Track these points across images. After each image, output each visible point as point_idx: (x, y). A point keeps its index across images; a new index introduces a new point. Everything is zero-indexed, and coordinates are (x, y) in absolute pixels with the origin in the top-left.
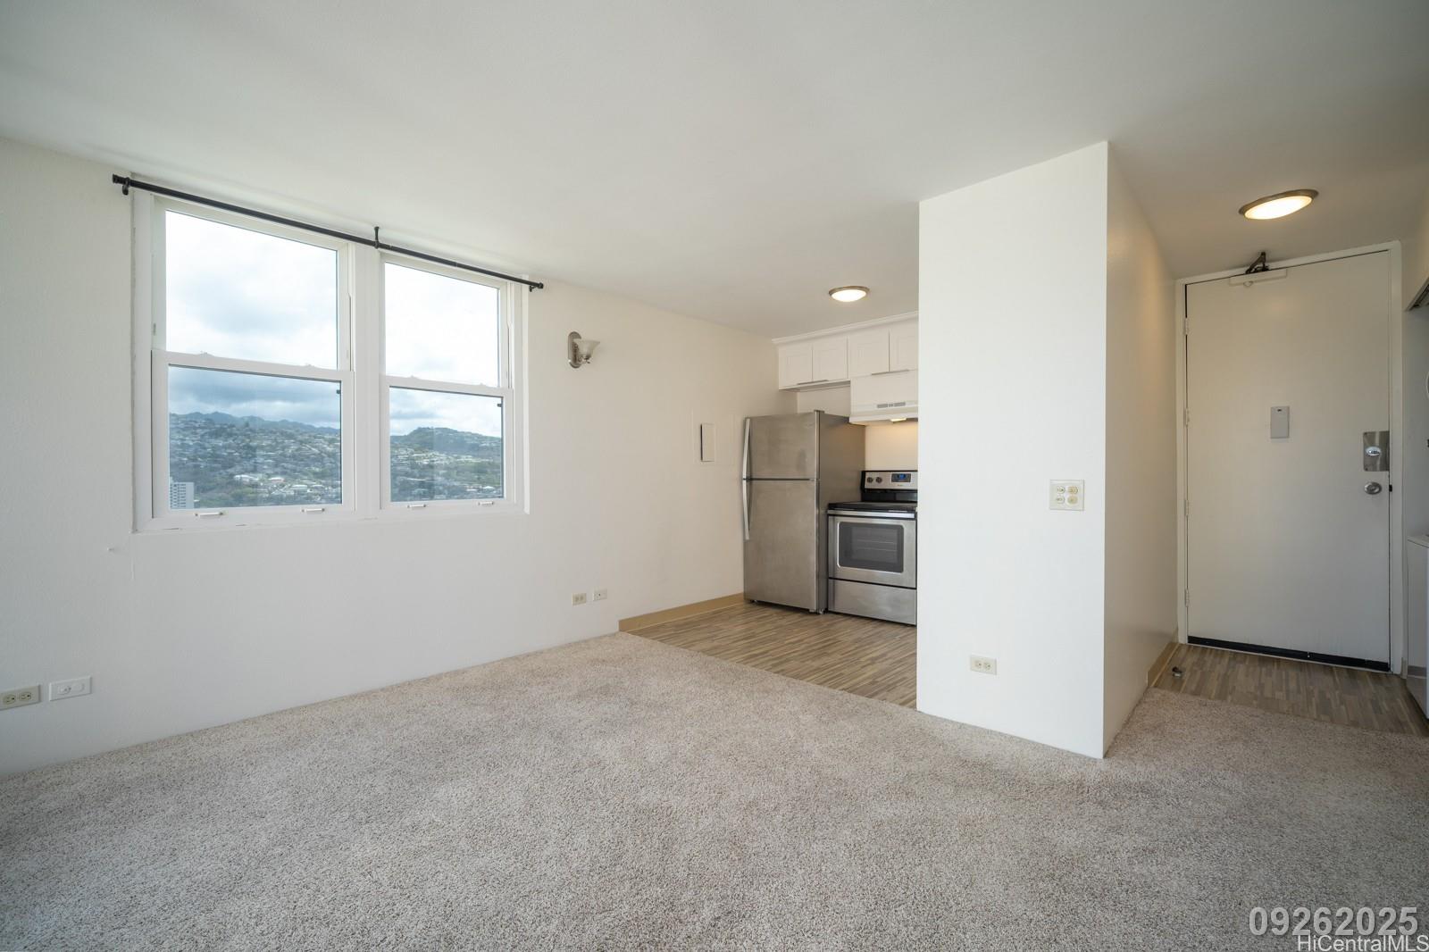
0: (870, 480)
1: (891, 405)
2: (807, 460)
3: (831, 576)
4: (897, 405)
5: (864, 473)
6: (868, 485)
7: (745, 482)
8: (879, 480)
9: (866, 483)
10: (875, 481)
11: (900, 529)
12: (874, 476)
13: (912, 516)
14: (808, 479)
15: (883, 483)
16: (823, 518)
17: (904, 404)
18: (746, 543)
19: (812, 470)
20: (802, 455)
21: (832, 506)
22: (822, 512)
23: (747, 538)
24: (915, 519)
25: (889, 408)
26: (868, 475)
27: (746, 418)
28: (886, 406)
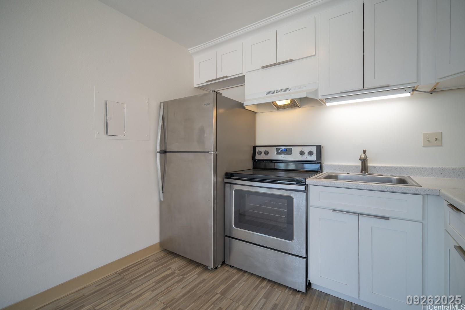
0: (260, 153)
1: (278, 91)
2: (205, 135)
3: (227, 234)
4: (283, 90)
5: (255, 147)
6: (258, 157)
7: (158, 154)
8: (266, 153)
9: (257, 155)
10: (263, 153)
11: (290, 200)
12: (263, 150)
13: (302, 188)
14: (208, 152)
15: (269, 155)
16: (220, 185)
17: (289, 89)
18: (161, 203)
19: (210, 144)
20: (202, 131)
21: (229, 175)
22: (220, 179)
23: (162, 199)
24: (306, 191)
25: (276, 94)
26: (258, 149)
27: (161, 103)
28: (273, 92)
